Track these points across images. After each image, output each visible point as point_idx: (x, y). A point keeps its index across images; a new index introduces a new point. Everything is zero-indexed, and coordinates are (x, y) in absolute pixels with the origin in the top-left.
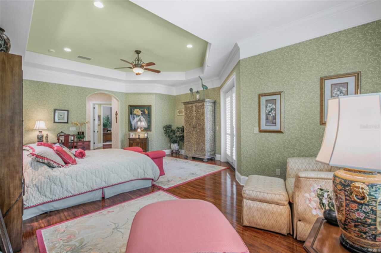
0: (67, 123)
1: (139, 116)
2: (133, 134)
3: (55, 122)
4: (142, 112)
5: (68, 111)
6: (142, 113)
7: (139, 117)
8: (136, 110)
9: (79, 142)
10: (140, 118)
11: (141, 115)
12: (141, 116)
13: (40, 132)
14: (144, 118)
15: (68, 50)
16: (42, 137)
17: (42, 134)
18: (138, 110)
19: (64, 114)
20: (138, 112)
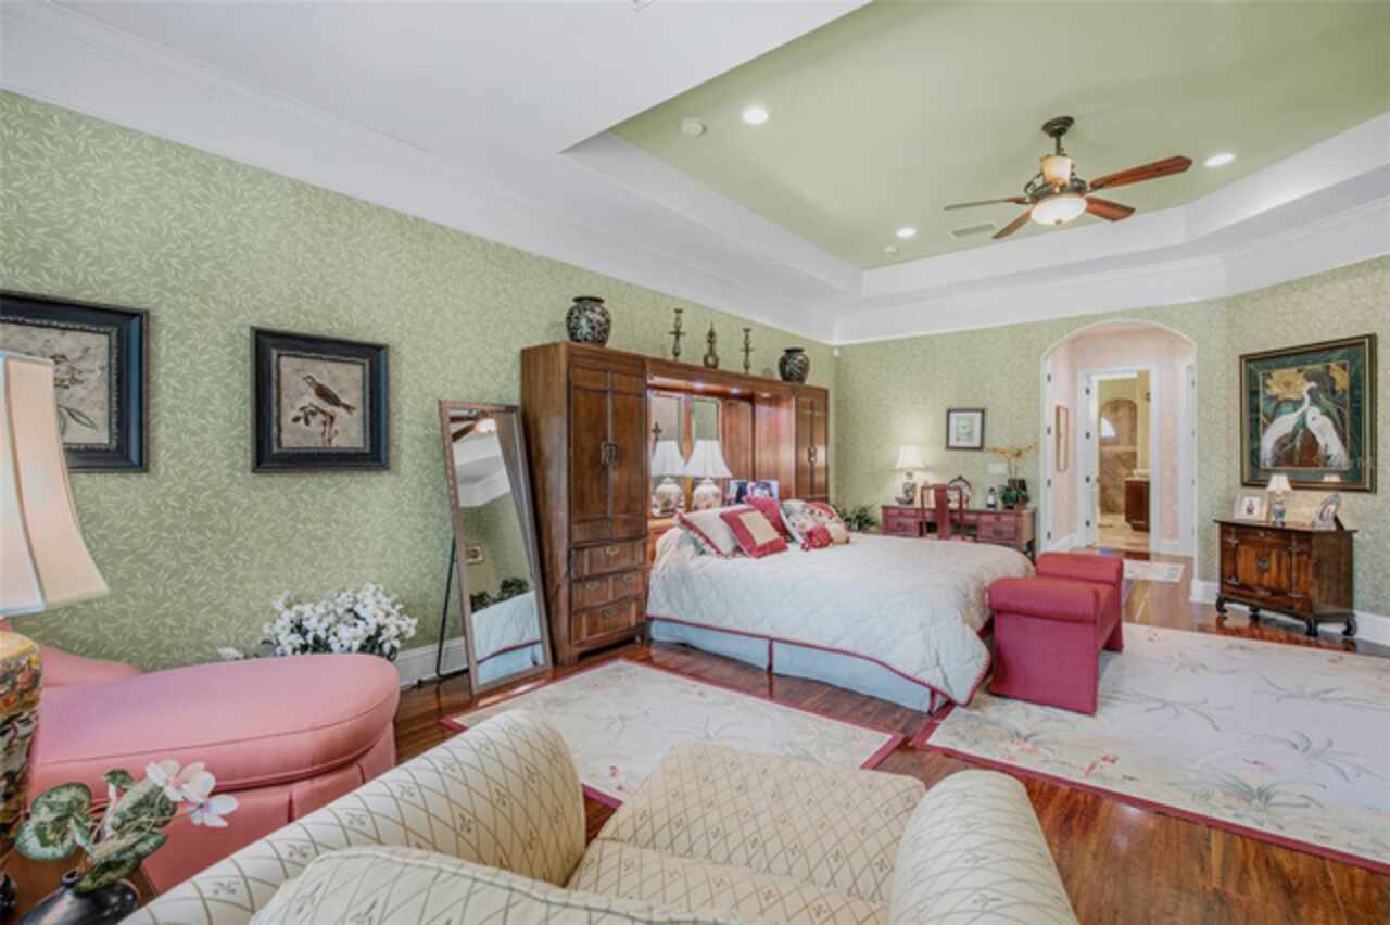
0: (981, 448)
1: (1298, 403)
2: (1256, 501)
3: (949, 448)
4: (1313, 384)
5: (983, 412)
6: (1310, 392)
7: (1299, 412)
8: (1276, 374)
9: (1004, 514)
10: (1304, 416)
11: (1307, 398)
12: (1306, 405)
13: (910, 475)
14: (1327, 413)
15: (907, 233)
16: (914, 486)
17: (911, 481)
18: (1290, 374)
19: (972, 420)
20: (1288, 384)
